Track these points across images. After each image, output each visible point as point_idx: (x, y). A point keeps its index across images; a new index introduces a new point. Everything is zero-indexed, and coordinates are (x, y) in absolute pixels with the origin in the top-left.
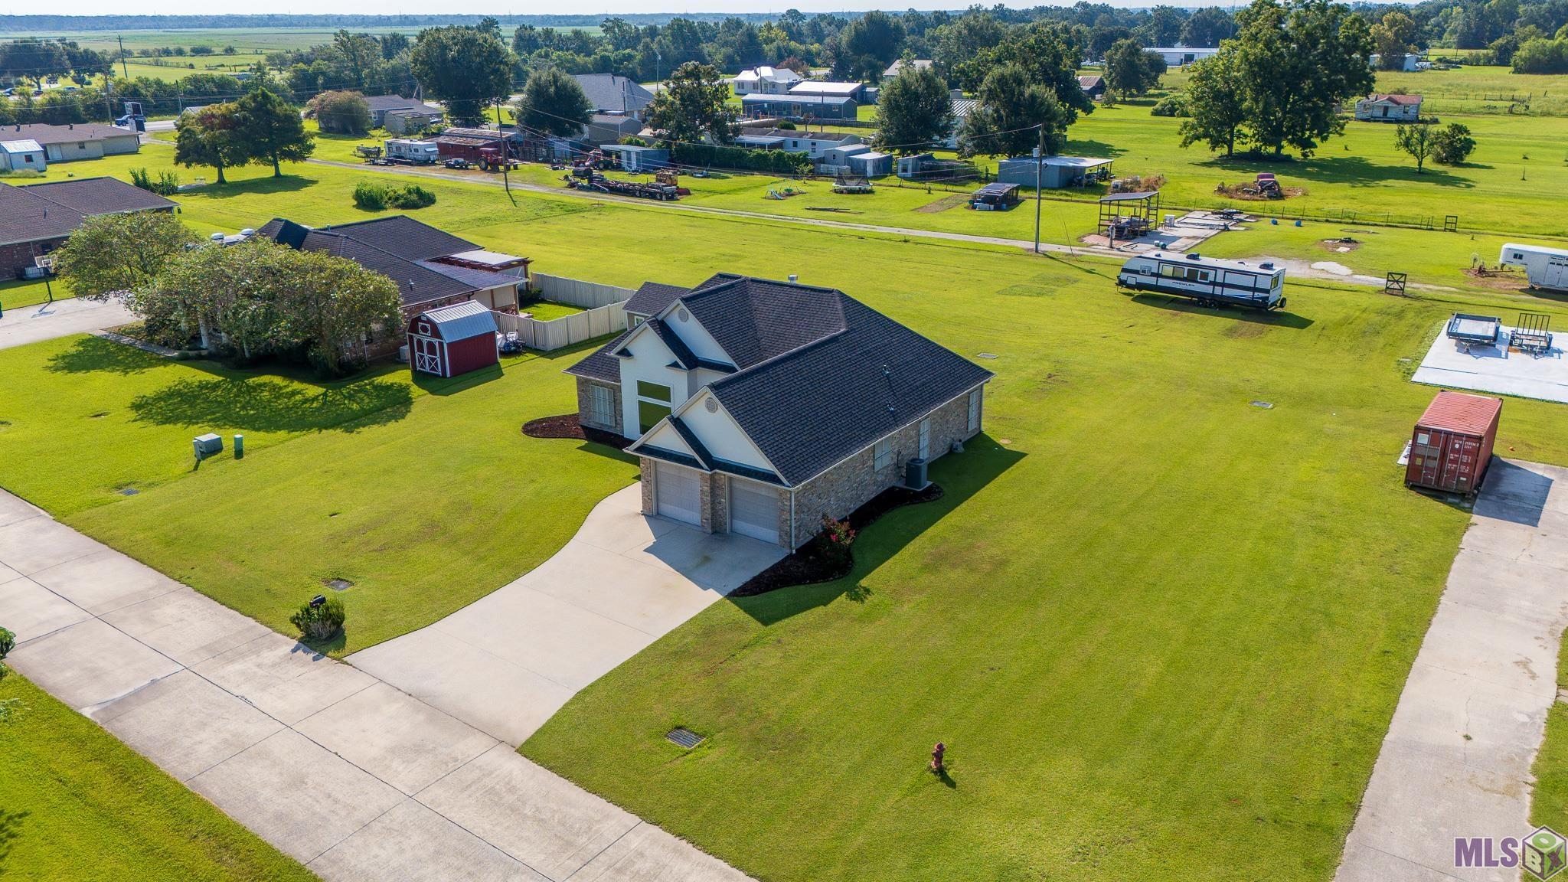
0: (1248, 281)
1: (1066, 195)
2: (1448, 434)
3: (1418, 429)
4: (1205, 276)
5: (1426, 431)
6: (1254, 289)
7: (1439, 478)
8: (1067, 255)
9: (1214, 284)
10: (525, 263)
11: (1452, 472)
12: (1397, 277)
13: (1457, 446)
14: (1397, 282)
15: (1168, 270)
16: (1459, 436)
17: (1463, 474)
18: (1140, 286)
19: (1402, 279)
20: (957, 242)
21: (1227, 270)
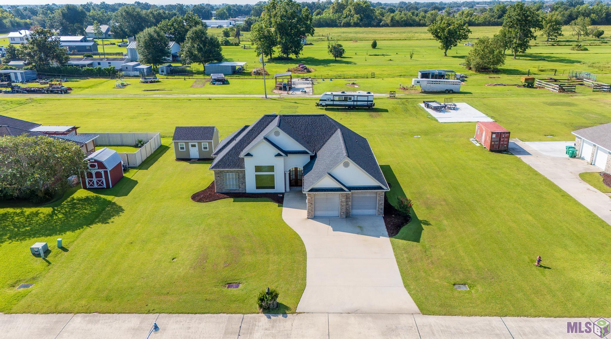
0: (366, 99)
1: (239, 77)
2: (501, 133)
3: (493, 133)
4: (350, 99)
5: (495, 133)
6: (368, 101)
7: (499, 147)
8: (279, 98)
9: (354, 101)
10: (75, 128)
11: (503, 144)
12: (392, 93)
13: (503, 136)
14: (393, 94)
15: (337, 98)
16: (504, 133)
17: (505, 144)
18: (327, 105)
19: (394, 93)
20: (229, 97)
21: (358, 96)
